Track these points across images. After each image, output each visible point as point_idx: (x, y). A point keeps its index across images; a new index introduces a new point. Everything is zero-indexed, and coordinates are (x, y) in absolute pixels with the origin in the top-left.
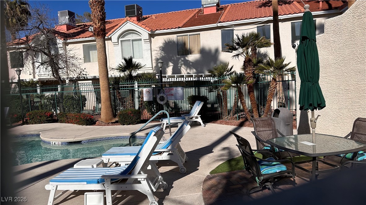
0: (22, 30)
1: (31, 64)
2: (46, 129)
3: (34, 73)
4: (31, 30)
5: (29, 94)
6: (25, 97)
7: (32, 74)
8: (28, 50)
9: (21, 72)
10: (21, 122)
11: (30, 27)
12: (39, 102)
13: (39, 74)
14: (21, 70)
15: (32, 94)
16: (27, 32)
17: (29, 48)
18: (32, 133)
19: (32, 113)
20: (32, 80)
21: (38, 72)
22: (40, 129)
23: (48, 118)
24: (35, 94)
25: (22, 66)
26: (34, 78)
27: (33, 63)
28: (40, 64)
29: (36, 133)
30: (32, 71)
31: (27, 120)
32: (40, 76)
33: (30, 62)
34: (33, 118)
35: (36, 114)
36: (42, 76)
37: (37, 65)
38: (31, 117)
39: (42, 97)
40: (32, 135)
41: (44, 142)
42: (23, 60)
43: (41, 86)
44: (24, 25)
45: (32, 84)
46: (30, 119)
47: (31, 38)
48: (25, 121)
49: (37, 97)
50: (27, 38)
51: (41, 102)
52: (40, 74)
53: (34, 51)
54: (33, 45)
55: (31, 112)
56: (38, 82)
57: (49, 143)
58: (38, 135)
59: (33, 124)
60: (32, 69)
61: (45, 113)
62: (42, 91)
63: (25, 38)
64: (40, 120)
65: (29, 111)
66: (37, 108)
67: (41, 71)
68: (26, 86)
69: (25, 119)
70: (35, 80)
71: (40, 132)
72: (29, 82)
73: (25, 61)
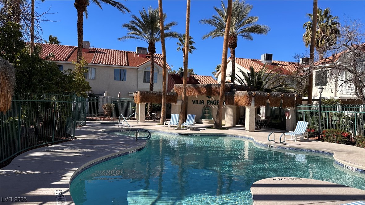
0: (329, 49)
1: (334, 82)
2: (340, 150)
3: (336, 91)
4: (338, 48)
5: (328, 111)
6: (323, 114)
7: (334, 93)
8: (333, 68)
9: (323, 90)
10: (317, 138)
11: (337, 45)
12: (337, 120)
13: (340, 92)
14: (323, 88)
15: (331, 112)
16: (333, 51)
17: (334, 66)
18: (326, 150)
19: (329, 131)
20: (333, 98)
21: (340, 90)
22: (334, 148)
23: (343, 139)
24: (334, 112)
25: (325, 84)
26: (335, 96)
27: (336, 81)
28: (343, 82)
29: (330, 151)
30: (334, 89)
31: (322, 137)
32: (341, 94)
33: (334, 80)
34: (329, 136)
35: (333, 132)
36: (343, 94)
37: (340, 83)
38: (327, 135)
39: (340, 116)
40: (326, 153)
41: (337, 163)
42: (326, 78)
43: (341, 105)
44: (332, 45)
45: (333, 103)
46: (326, 137)
47: (337, 56)
48: (320, 137)
49: (336, 115)
50: (333, 57)
51: (339, 121)
52: (342, 92)
53: (339, 69)
54: (338, 63)
55: (327, 130)
56: (338, 101)
57: (342, 165)
58: (332, 154)
59: (328, 142)
60: (334, 86)
61: (342, 133)
62: (342, 110)
63: (331, 57)
64: (336, 139)
65: (325, 128)
66: (334, 126)
67: (343, 89)
68: (326, 104)
69: (321, 135)
70: (336, 98)
71: (334, 151)
72: (330, 100)
73: (328, 79)
